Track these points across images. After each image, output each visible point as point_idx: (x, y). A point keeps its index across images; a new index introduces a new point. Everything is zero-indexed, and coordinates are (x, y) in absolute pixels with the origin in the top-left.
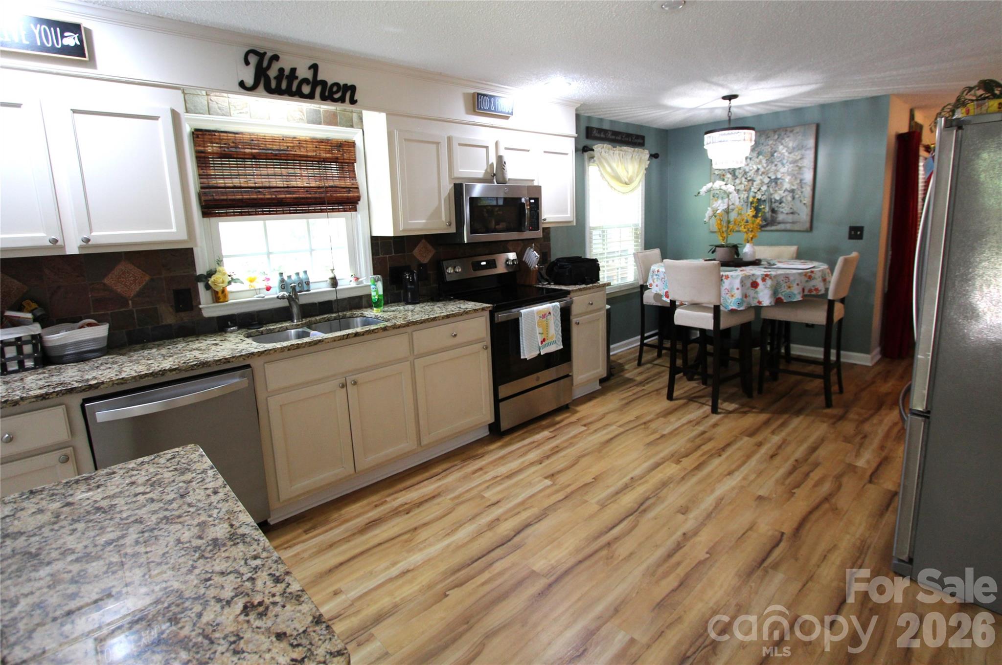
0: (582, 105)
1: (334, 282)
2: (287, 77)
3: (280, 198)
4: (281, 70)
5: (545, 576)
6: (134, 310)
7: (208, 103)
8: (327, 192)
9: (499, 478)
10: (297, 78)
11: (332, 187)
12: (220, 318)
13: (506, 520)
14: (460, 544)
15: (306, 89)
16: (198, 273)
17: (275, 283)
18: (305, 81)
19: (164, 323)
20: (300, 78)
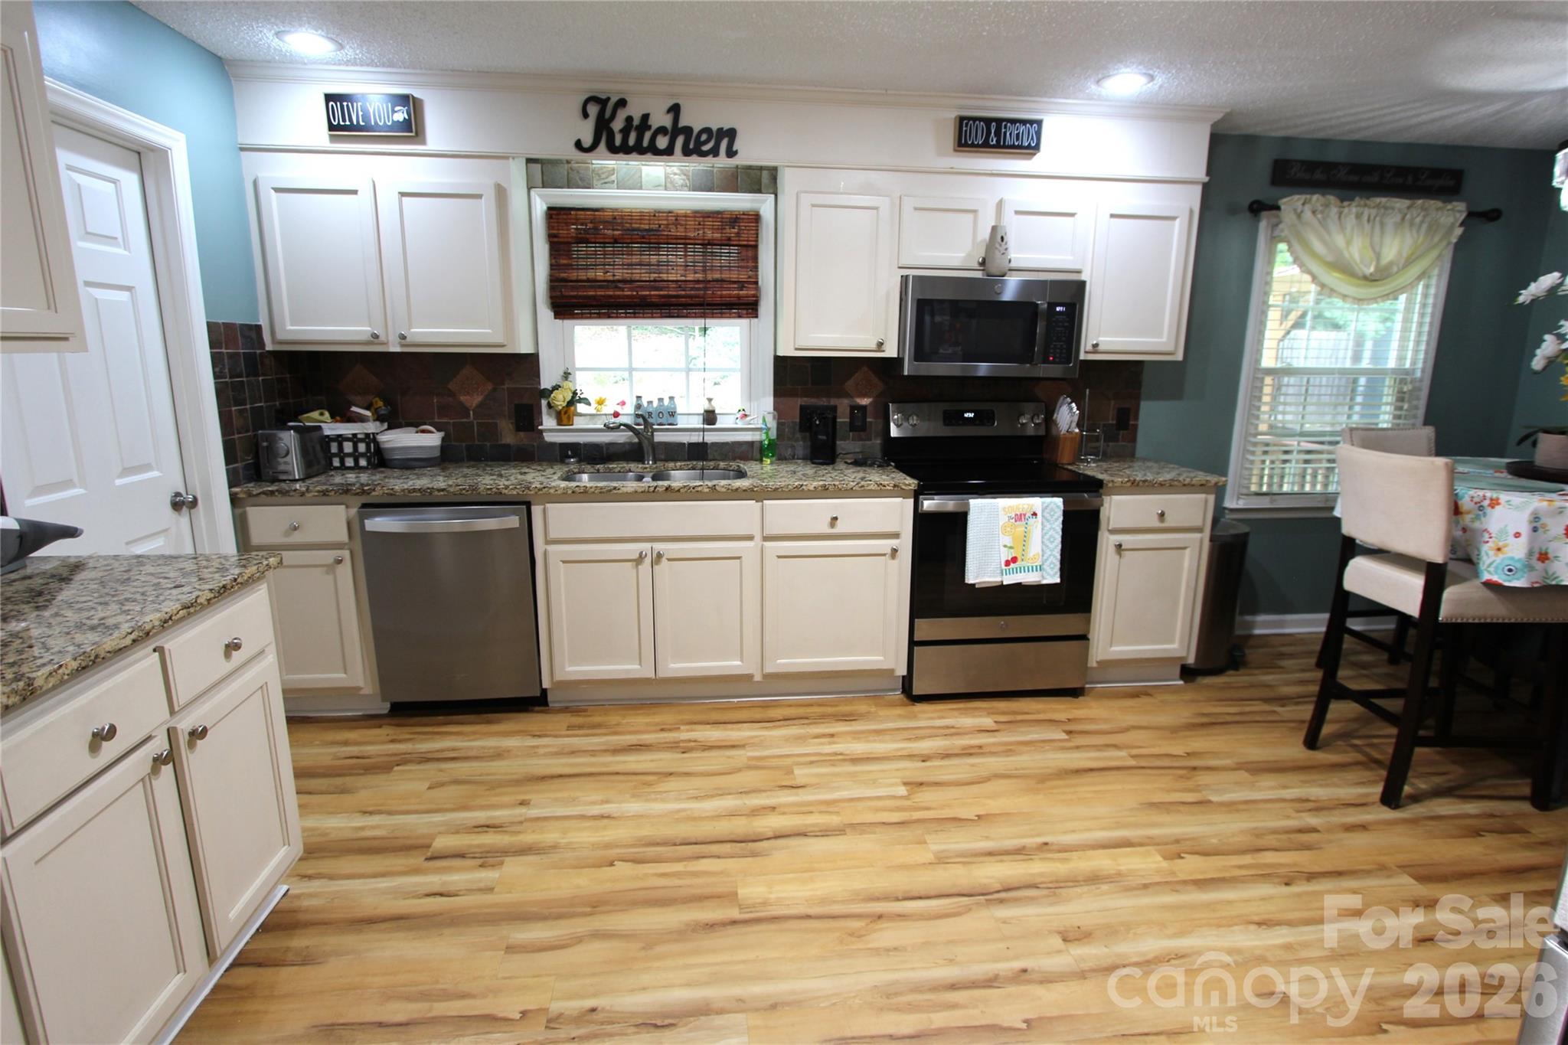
0: (1227, 117)
1: (710, 417)
2: (638, 128)
3: (642, 296)
4: (629, 119)
5: (740, 907)
6: (475, 422)
7: (568, 173)
8: (706, 289)
9: (840, 757)
10: (649, 127)
11: (717, 281)
12: (565, 446)
13: (784, 813)
14: (696, 815)
15: (662, 142)
16: (542, 387)
17: (629, 409)
18: (662, 130)
19: (503, 442)
20: (655, 126)
